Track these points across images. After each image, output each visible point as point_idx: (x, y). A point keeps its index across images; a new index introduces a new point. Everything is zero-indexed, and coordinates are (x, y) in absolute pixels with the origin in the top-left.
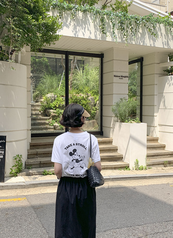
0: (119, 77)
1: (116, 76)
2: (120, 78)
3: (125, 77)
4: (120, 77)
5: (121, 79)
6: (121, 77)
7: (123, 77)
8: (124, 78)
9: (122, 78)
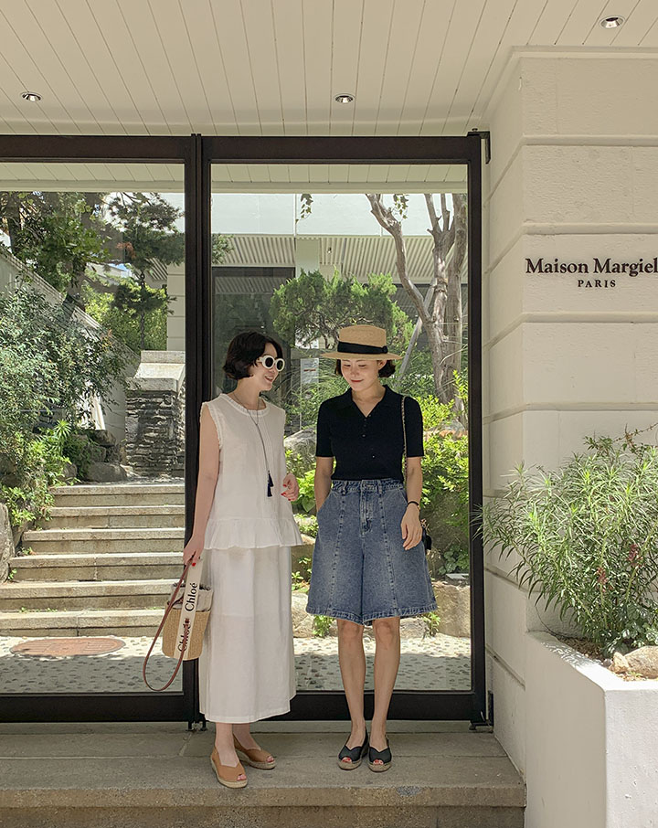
0: (577, 276)
1: (549, 269)
2: (591, 276)
3: (635, 269)
4: (582, 268)
5: (598, 283)
6: (591, 267)
7: (617, 270)
8: (622, 279)
9: (603, 276)
